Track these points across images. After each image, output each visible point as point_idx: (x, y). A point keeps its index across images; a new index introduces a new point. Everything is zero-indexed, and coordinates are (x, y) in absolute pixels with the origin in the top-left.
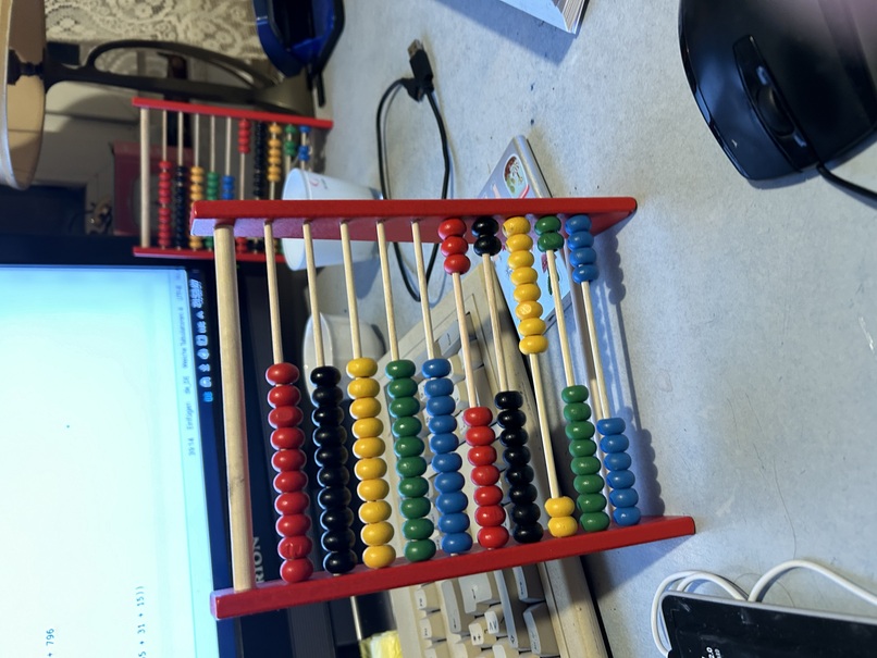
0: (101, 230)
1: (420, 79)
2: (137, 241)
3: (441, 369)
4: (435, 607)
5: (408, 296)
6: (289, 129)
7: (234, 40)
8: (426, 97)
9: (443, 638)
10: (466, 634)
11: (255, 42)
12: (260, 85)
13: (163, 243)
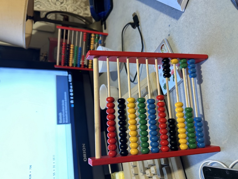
1: (136, 23)
3: (152, 102)
4: (135, 165)
6: (97, 35)
7: (81, 12)
8: (137, 28)
9: (137, 174)
10: (145, 173)
12: (88, 23)
13: (62, 64)
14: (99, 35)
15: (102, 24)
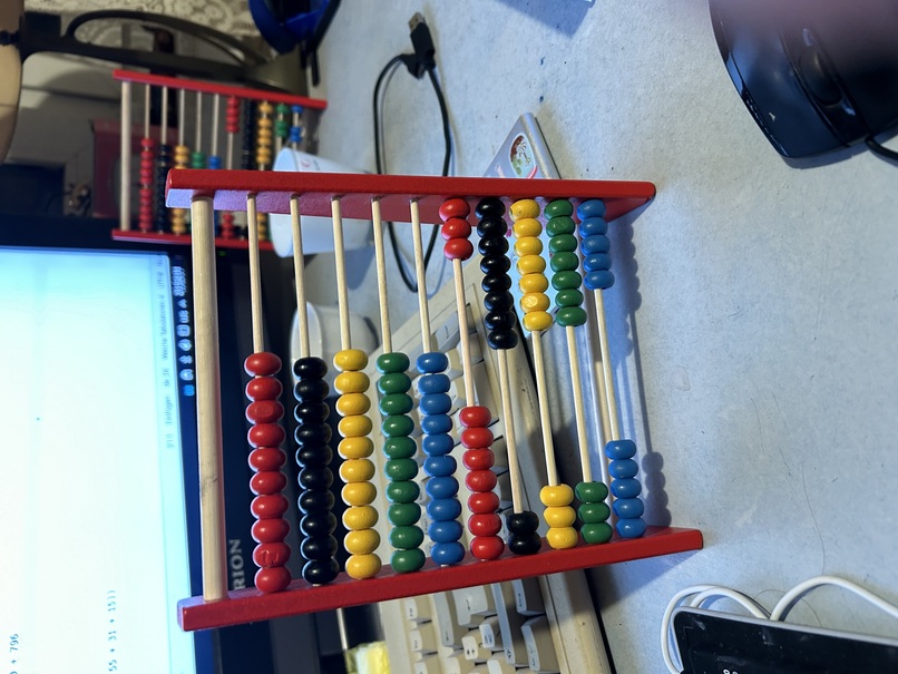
0: (79, 213)
1: (422, 55)
2: (117, 224)
3: (437, 363)
4: (426, 617)
5: (404, 287)
6: (281, 108)
7: (225, 15)
8: (427, 74)
9: (433, 650)
10: (459, 648)
11: (247, 17)
12: (251, 62)
13: (143, 226)
14: (289, 106)
15: (304, 66)
